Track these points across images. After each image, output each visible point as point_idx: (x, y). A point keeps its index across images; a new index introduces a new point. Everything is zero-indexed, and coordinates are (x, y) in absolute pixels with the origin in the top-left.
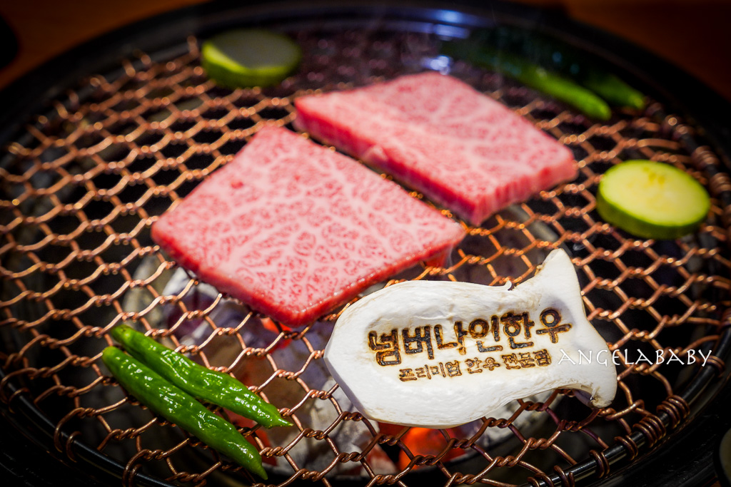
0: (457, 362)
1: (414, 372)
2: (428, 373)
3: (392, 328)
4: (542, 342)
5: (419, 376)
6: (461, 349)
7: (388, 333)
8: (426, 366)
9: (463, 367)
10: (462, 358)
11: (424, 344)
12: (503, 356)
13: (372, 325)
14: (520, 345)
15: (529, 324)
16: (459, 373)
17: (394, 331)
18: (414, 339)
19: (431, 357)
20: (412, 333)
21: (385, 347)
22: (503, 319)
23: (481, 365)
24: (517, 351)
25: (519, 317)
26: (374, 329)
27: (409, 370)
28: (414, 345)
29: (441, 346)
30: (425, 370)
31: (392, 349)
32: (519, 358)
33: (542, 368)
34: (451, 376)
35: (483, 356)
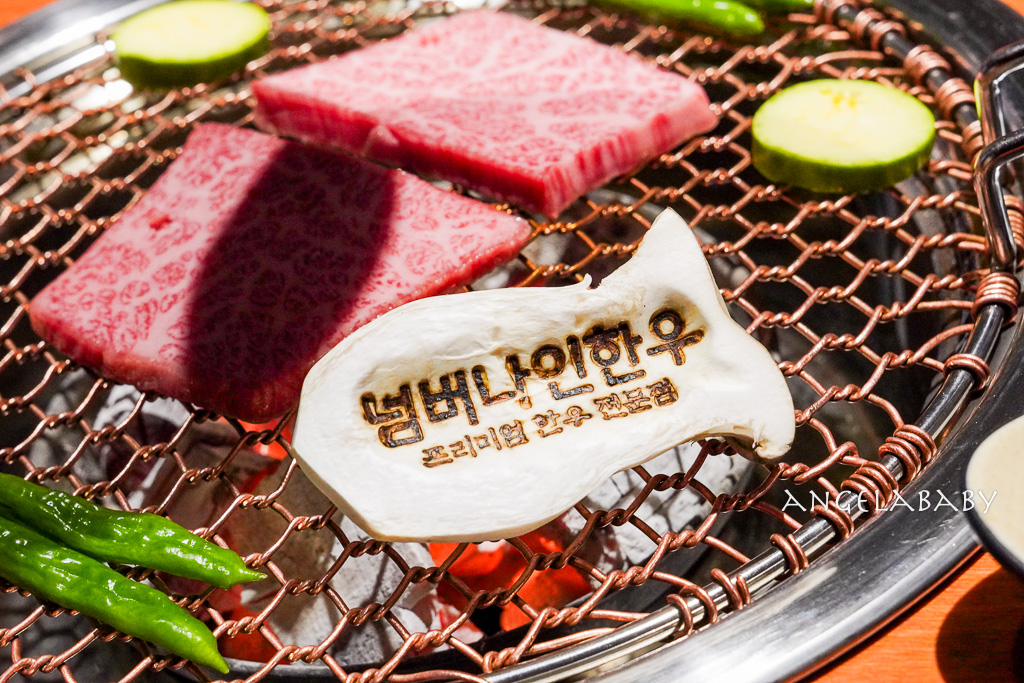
0: (519, 423)
1: (448, 450)
2: (472, 447)
3: (400, 382)
4: (658, 366)
5: (456, 456)
6: (522, 401)
7: (394, 391)
8: (467, 438)
9: (531, 428)
10: (525, 415)
11: (459, 402)
12: (595, 401)
13: (364, 382)
14: (622, 378)
15: (633, 341)
16: (524, 441)
17: (405, 388)
18: (442, 395)
19: (474, 422)
20: (435, 387)
21: (393, 417)
22: (587, 338)
23: (560, 420)
24: (618, 389)
26: (368, 389)
27: (438, 449)
28: (442, 406)
29: (488, 401)
30: (466, 443)
31: (405, 418)
32: (624, 399)
33: (664, 409)
34: (512, 446)
35: (562, 406)
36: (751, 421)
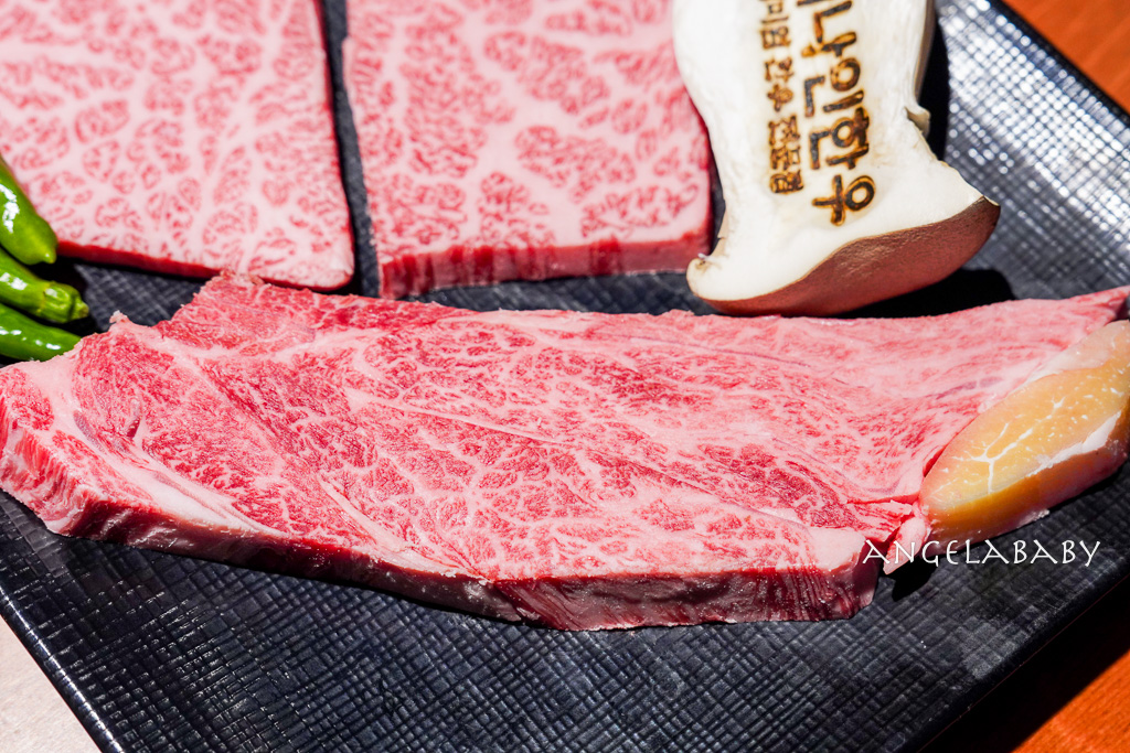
0: (788, 43)
6: (811, 48)
9: (780, 54)
10: (794, 50)
12: (793, 118)
14: (815, 148)
15: (851, 161)
16: (766, 46)
19: (799, 3)
22: (860, 111)
23: (781, 82)
24: (805, 143)
25: (864, 144)
29: (818, 18)
32: (791, 146)
33: (767, 180)
34: (764, 33)
35: (796, 85)
36: (727, 256)
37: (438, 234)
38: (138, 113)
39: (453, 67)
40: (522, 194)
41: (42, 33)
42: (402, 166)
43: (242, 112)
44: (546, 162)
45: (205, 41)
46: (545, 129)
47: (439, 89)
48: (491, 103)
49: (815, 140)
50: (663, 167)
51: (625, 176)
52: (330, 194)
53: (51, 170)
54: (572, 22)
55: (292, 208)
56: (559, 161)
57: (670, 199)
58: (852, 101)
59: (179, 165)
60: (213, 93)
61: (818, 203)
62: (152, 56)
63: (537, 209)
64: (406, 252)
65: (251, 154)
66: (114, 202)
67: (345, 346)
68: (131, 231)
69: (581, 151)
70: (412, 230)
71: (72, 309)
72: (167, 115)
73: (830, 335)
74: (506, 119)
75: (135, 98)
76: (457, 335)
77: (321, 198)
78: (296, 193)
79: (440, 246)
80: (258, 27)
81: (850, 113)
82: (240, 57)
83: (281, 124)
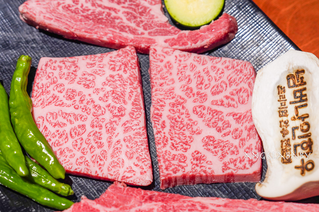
0: (287, 116)
1: (283, 94)
2: (282, 101)
3: (307, 82)
4: (297, 161)
5: (280, 96)
6: (294, 117)
7: (304, 80)
8: (286, 100)
9: (285, 119)
10: (289, 118)
11: (299, 99)
12: (289, 139)
14: (295, 150)
16: (280, 116)
17: (305, 83)
18: (301, 94)
19: (291, 103)
20: (304, 93)
21: (298, 80)
22: (310, 139)
23: (285, 128)
24: (292, 148)
25: (311, 149)
26: (306, 72)
27: (284, 91)
28: (298, 94)
29: (296, 108)
30: (284, 99)
31: (297, 83)
32: (288, 148)
33: (280, 159)
34: (279, 112)
35: (289, 129)
36: (268, 183)
37: (179, 170)
38: (89, 129)
39: (183, 116)
40: (204, 158)
41: (61, 103)
42: (168, 148)
43: (119, 129)
44: (211, 147)
45: (109, 106)
46: (211, 137)
47: (179, 123)
48: (195, 128)
49: (295, 147)
50: (247, 150)
51: (236, 153)
52: (146, 156)
53: (63, 147)
54: (219, 103)
55: (134, 160)
56: (215, 147)
57: (249, 161)
58: (307, 136)
59: (101, 146)
60: (111, 123)
61: (297, 167)
62: (93, 110)
63: (209, 163)
64: (169, 176)
65: (122, 142)
66: (82, 157)
67: (151, 207)
68: (87, 167)
69: (222, 144)
70: (171, 168)
71: (69, 192)
72: (97, 129)
73: (300, 209)
74: (199, 133)
75: (88, 124)
76: (185, 205)
77: (143, 157)
78: (136, 155)
79: (179, 174)
80: (124, 102)
81: (306, 139)
82: (119, 112)
83: (131, 133)
